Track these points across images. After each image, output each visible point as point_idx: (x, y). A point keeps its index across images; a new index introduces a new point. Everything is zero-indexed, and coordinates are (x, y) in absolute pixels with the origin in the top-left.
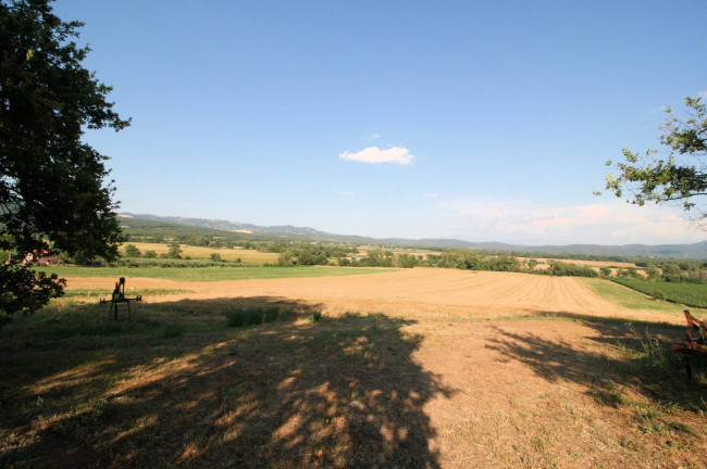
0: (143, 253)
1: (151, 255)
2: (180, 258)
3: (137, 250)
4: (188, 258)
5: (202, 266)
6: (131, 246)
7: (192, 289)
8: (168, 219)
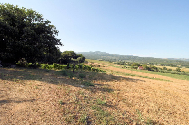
0: (168, 69)
1: (170, 70)
2: (180, 71)
3: (166, 68)
4: (183, 72)
5: (187, 75)
6: (164, 67)
7: (173, 81)
8: (180, 59)
